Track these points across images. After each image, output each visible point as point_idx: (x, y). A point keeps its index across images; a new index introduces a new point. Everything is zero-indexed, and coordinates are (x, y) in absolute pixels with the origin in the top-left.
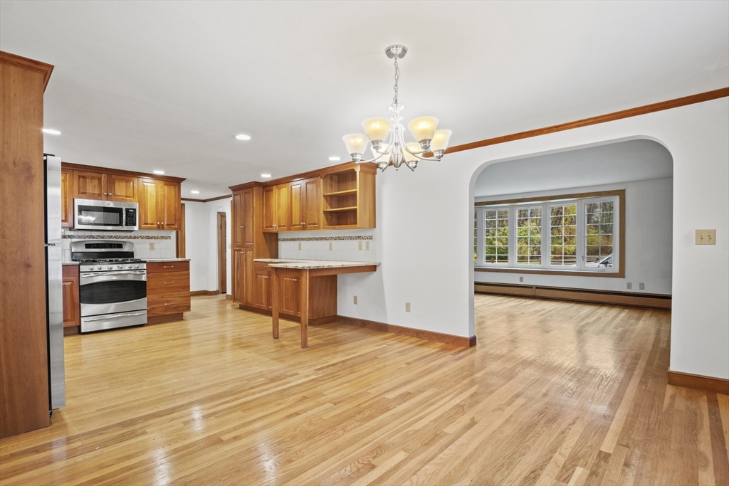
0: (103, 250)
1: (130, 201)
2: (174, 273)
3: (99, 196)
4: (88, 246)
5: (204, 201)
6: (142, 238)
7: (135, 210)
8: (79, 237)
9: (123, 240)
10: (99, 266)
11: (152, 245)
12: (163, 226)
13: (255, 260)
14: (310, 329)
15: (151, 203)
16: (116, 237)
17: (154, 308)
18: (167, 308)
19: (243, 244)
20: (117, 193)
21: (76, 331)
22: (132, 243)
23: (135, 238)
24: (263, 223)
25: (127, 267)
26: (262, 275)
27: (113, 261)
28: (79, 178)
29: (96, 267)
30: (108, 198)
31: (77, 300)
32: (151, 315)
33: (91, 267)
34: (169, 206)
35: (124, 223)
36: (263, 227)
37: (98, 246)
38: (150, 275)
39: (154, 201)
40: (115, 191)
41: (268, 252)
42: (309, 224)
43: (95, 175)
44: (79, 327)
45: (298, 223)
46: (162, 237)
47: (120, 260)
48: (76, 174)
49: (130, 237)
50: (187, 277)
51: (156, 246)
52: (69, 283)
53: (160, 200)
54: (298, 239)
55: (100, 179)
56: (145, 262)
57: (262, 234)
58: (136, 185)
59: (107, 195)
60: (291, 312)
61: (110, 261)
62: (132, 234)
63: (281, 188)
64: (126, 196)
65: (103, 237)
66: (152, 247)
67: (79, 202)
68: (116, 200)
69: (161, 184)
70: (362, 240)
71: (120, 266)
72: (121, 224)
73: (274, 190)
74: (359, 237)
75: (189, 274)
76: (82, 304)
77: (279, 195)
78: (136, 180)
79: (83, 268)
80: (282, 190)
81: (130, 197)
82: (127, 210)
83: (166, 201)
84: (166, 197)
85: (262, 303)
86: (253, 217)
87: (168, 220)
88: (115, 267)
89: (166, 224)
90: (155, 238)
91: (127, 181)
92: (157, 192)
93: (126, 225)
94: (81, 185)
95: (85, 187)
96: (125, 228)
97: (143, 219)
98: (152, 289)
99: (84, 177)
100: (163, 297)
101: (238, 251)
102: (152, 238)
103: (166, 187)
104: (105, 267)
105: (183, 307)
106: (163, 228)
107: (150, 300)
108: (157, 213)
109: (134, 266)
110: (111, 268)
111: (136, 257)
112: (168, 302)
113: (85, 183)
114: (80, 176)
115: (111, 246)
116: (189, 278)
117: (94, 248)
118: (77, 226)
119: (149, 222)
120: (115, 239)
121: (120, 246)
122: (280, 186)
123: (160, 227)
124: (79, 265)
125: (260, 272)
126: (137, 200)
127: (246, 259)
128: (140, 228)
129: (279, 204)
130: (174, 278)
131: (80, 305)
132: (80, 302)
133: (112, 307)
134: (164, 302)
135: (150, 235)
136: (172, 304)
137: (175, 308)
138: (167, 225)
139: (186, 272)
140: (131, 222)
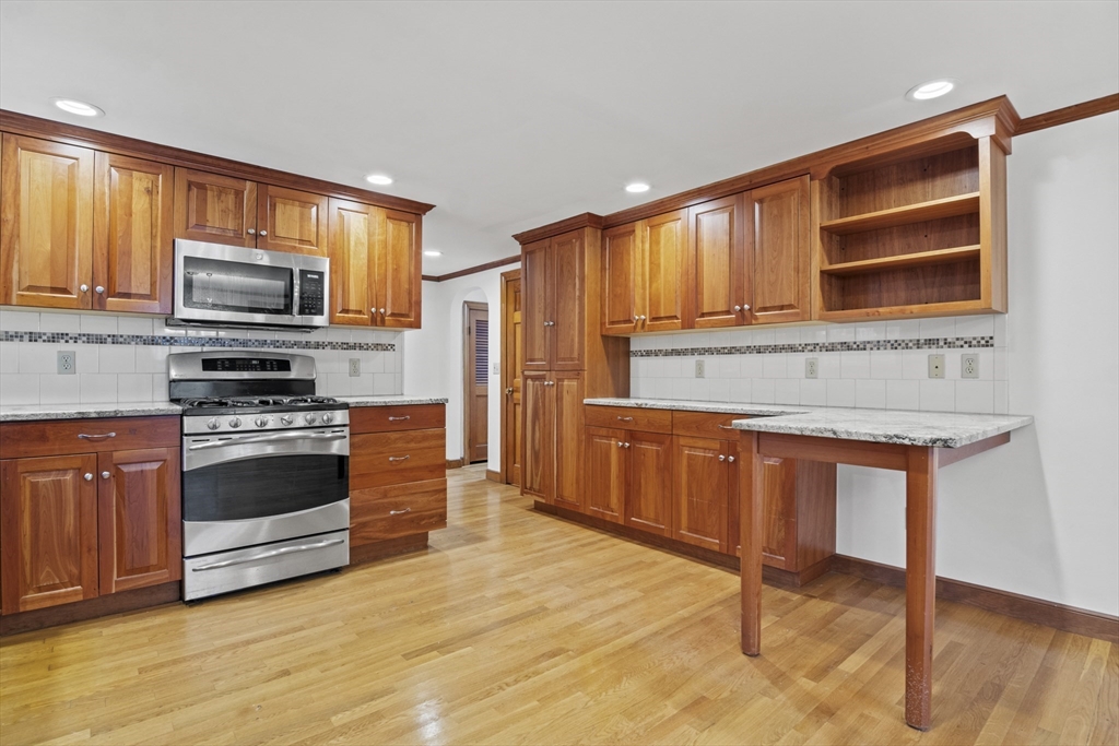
0: (246, 375)
1: (310, 252)
2: (413, 433)
3: (236, 239)
4: (209, 364)
5: (438, 279)
6: (334, 347)
7: (321, 274)
8: (191, 342)
9: (290, 351)
10: (232, 418)
11: (354, 363)
12: (383, 316)
13: (586, 401)
14: (771, 594)
15: (357, 263)
16: (275, 343)
17: (364, 525)
18: (395, 523)
19: (550, 362)
20: (280, 232)
21: (174, 595)
22: (311, 359)
23: (318, 346)
24: (603, 314)
25: (300, 419)
26: (608, 437)
27: (267, 403)
28: (189, 189)
29: (224, 422)
30: (257, 241)
31: (175, 511)
32: (359, 542)
33: (212, 419)
34: (397, 270)
35: (296, 309)
36: (602, 324)
37: (232, 364)
38: (357, 439)
39: (364, 255)
40: (273, 226)
41: (610, 381)
42: (765, 309)
43: (229, 182)
44: (181, 584)
45: (721, 307)
46: (377, 347)
47: (286, 400)
48: (182, 176)
49: (307, 345)
50: (440, 442)
51: (363, 366)
52: (155, 466)
53: (376, 253)
54: (693, 351)
55: (239, 194)
56: (345, 406)
57: (599, 338)
58: (323, 215)
59: (257, 236)
60: (713, 542)
61: (262, 402)
62: (313, 337)
63: (659, 225)
64: (302, 241)
65: (245, 343)
66: (355, 370)
67: (186, 248)
68: (276, 248)
69: (378, 215)
70: (946, 351)
71: (286, 416)
72: (287, 310)
73: (638, 232)
74: (930, 342)
75: (443, 436)
76: (187, 524)
77: (655, 242)
78: (323, 202)
79: (191, 424)
80: (663, 229)
81: (309, 242)
82: (303, 273)
83: (390, 258)
84: (390, 248)
85: (608, 507)
86: (581, 299)
87: (393, 304)
88: (272, 420)
89: (389, 312)
90: (361, 347)
91: (305, 204)
92: (370, 235)
93: (301, 312)
94: (193, 206)
95: (202, 212)
96: (298, 319)
97: (340, 300)
98: (362, 475)
99: (202, 187)
100: (385, 496)
101: (534, 378)
102: (353, 347)
103: (390, 225)
104: (248, 421)
105: (431, 517)
106: (383, 323)
107: (356, 505)
108: (370, 286)
109: (320, 417)
110: (264, 424)
111: (320, 393)
112: (396, 506)
113: (203, 201)
114: (190, 185)
115: (263, 364)
116: (444, 446)
117: (225, 369)
118: (183, 312)
119: (353, 306)
120: (272, 349)
121: (284, 365)
122: (657, 220)
123: (377, 321)
124: (182, 416)
125: (603, 432)
126: (325, 249)
127: (559, 398)
128: (332, 321)
129: (655, 266)
130: (412, 445)
131: (182, 525)
132: (183, 517)
133: (263, 527)
134: (387, 508)
135: (351, 341)
136: (407, 513)
137: (412, 521)
138: (393, 315)
139: (437, 431)
140: (311, 305)
